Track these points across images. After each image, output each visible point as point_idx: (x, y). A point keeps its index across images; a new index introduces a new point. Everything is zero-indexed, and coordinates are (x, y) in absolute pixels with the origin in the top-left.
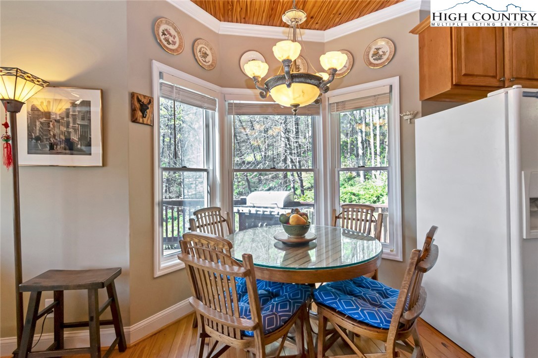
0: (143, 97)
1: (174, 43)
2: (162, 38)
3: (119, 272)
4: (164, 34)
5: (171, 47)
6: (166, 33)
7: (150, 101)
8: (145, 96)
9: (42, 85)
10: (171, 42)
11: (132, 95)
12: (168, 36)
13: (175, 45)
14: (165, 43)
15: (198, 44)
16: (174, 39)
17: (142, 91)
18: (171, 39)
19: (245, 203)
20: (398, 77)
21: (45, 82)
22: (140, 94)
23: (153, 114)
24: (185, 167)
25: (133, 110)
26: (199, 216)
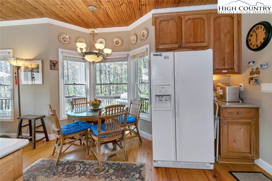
0: (54, 61)
1: (67, 41)
2: (62, 40)
3: (44, 116)
4: (63, 39)
5: (66, 42)
6: (64, 38)
7: (57, 62)
8: (55, 61)
9: (25, 61)
10: (66, 41)
11: (51, 61)
12: (65, 39)
13: (68, 41)
14: (64, 42)
15: (78, 39)
16: (67, 39)
17: (54, 59)
18: (66, 40)
19: (120, 98)
20: (149, 45)
21: (26, 59)
22: (53, 60)
23: (58, 66)
24: (75, 83)
25: (51, 66)
26: (76, 101)
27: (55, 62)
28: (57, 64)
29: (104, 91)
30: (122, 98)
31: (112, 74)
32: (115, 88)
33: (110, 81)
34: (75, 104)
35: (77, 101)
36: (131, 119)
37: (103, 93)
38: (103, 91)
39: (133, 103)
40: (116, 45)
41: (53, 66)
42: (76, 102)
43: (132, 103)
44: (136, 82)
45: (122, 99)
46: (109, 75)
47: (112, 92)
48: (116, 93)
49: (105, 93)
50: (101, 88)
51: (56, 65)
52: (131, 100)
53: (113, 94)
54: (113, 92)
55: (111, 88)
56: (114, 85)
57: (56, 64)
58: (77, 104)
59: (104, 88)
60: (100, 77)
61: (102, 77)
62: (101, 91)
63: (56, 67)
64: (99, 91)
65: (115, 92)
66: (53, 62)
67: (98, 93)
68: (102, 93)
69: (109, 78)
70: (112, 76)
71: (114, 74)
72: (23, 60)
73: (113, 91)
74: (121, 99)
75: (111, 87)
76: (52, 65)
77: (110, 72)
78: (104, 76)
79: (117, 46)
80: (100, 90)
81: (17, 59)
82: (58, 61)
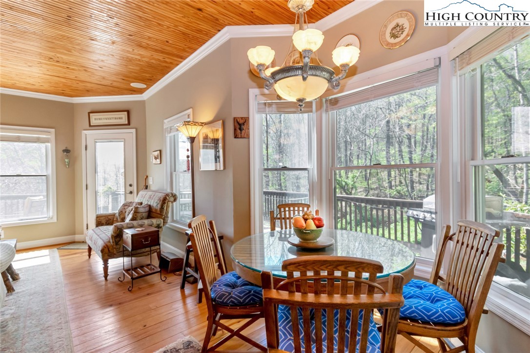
0: (240, 119)
7: (246, 120)
8: (242, 118)
11: (234, 118)
17: (239, 114)
22: (238, 118)
23: (249, 129)
24: (285, 167)
25: (235, 130)
26: (282, 210)
27: (241, 122)
28: (246, 124)
29: (398, 183)
30: (428, 210)
31: (417, 145)
32: (426, 178)
33: (411, 159)
34: (279, 219)
35: (285, 211)
36: (439, 304)
37: (394, 188)
38: (393, 183)
39: (455, 238)
40: (392, 41)
41: (238, 130)
42: (283, 213)
43: (451, 239)
44: (473, 159)
45: (428, 212)
46: (410, 146)
47: (417, 187)
48: (428, 188)
49: (399, 188)
50: (389, 175)
51: (244, 127)
52: (448, 228)
53: (420, 191)
54: (421, 186)
55: (414, 177)
56: (424, 171)
57: (243, 124)
58: (284, 219)
59: (395, 177)
60: (388, 152)
61: (392, 152)
62: (390, 182)
63: (243, 131)
64: (384, 183)
65: (425, 187)
66: (238, 121)
67: (382, 187)
68: (391, 187)
69: (410, 153)
70: (418, 149)
71: (423, 143)
72: (197, 124)
73: (421, 184)
74: (424, 212)
75: (415, 175)
76: (238, 127)
77: (413, 140)
78: (397, 149)
79: (398, 40)
80: (387, 181)
81: (186, 123)
82: (249, 118)
